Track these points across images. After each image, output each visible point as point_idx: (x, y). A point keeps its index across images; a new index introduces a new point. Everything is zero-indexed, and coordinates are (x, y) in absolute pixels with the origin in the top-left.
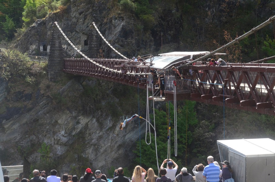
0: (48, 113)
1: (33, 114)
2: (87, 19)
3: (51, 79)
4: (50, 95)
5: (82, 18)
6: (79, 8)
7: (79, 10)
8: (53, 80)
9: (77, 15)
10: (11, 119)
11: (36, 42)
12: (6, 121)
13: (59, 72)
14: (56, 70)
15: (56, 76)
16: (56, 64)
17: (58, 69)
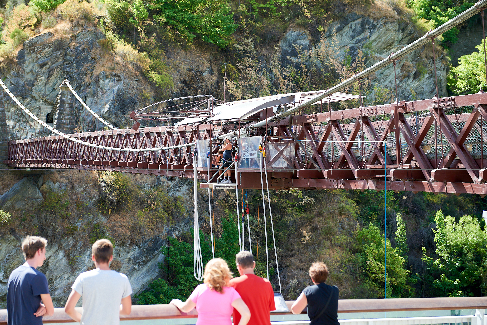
2: (53, 77)
5: (45, 74)
6: (39, 56)
7: (38, 59)
9: (36, 68)
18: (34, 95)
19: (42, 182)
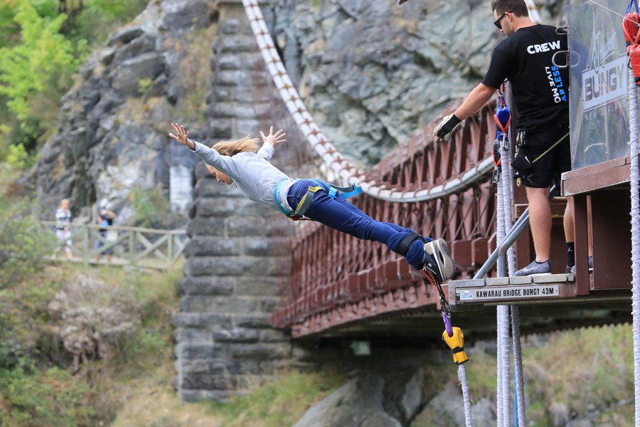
3: (196, 382)
8: (204, 393)
11: (142, 142)
13: (251, 333)
14: (228, 320)
15: (229, 368)
16: (231, 280)
17: (245, 315)
18: (428, 53)
19: (417, 400)
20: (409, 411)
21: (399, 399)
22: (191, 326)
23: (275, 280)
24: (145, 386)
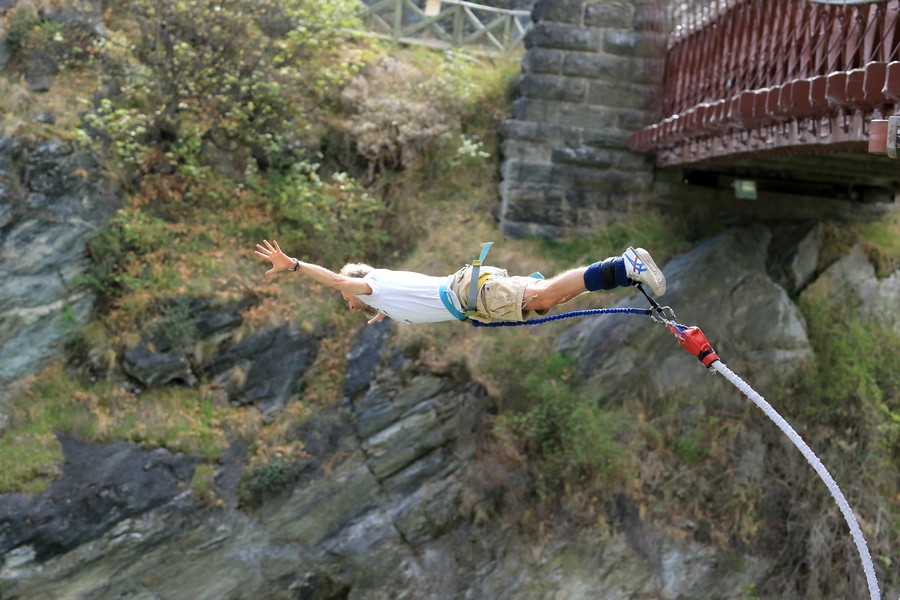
0: (438, 533)
1: (299, 528)
3: (524, 213)
4: (473, 363)
8: (534, 228)
10: (88, 550)
12: (41, 558)
13: (602, 156)
14: (574, 136)
15: (569, 198)
16: (584, 82)
17: (597, 130)
19: (812, 264)
20: (800, 278)
21: (789, 260)
22: (525, 139)
23: (641, 88)
24: (459, 211)
